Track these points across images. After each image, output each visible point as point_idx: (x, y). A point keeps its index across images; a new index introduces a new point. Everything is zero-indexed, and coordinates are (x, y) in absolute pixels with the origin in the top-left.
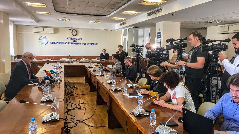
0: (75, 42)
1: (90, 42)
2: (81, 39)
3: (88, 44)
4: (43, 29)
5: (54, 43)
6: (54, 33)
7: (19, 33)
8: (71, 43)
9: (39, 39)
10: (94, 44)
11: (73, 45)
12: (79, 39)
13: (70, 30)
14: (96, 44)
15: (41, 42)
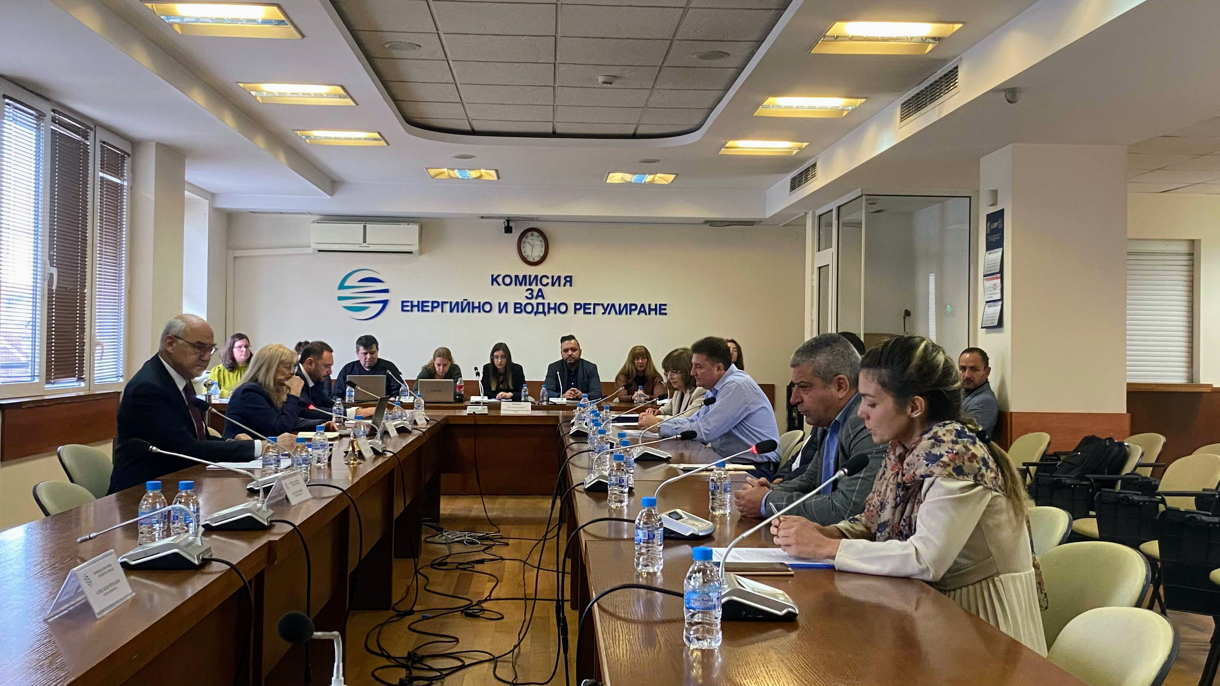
0: (534, 302)
1: (620, 301)
2: (569, 280)
3: (609, 309)
4: (365, 227)
5: (422, 306)
6: (421, 252)
7: (238, 253)
8: (511, 308)
9: (342, 287)
10: (642, 310)
11: (524, 313)
12: (556, 281)
13: (508, 230)
14: (660, 309)
15: (349, 303)
